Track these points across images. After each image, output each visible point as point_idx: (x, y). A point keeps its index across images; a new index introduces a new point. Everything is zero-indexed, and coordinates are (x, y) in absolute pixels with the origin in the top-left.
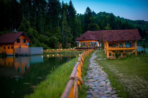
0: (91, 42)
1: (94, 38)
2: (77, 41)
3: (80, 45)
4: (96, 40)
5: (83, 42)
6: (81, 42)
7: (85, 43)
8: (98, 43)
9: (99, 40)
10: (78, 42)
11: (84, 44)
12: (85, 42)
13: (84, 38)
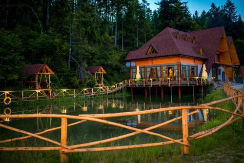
0: (179, 65)
1: (189, 51)
2: (130, 61)
3: (138, 76)
4: (195, 58)
5: (149, 64)
6: (144, 64)
7: (159, 68)
8: (204, 68)
9: (205, 57)
10: (133, 64)
11: (153, 72)
12: (157, 63)
13: (154, 51)
